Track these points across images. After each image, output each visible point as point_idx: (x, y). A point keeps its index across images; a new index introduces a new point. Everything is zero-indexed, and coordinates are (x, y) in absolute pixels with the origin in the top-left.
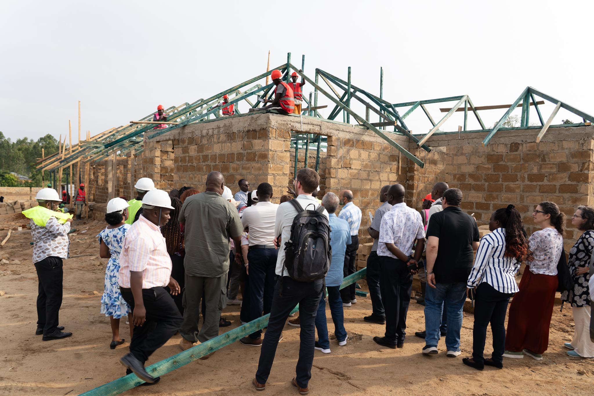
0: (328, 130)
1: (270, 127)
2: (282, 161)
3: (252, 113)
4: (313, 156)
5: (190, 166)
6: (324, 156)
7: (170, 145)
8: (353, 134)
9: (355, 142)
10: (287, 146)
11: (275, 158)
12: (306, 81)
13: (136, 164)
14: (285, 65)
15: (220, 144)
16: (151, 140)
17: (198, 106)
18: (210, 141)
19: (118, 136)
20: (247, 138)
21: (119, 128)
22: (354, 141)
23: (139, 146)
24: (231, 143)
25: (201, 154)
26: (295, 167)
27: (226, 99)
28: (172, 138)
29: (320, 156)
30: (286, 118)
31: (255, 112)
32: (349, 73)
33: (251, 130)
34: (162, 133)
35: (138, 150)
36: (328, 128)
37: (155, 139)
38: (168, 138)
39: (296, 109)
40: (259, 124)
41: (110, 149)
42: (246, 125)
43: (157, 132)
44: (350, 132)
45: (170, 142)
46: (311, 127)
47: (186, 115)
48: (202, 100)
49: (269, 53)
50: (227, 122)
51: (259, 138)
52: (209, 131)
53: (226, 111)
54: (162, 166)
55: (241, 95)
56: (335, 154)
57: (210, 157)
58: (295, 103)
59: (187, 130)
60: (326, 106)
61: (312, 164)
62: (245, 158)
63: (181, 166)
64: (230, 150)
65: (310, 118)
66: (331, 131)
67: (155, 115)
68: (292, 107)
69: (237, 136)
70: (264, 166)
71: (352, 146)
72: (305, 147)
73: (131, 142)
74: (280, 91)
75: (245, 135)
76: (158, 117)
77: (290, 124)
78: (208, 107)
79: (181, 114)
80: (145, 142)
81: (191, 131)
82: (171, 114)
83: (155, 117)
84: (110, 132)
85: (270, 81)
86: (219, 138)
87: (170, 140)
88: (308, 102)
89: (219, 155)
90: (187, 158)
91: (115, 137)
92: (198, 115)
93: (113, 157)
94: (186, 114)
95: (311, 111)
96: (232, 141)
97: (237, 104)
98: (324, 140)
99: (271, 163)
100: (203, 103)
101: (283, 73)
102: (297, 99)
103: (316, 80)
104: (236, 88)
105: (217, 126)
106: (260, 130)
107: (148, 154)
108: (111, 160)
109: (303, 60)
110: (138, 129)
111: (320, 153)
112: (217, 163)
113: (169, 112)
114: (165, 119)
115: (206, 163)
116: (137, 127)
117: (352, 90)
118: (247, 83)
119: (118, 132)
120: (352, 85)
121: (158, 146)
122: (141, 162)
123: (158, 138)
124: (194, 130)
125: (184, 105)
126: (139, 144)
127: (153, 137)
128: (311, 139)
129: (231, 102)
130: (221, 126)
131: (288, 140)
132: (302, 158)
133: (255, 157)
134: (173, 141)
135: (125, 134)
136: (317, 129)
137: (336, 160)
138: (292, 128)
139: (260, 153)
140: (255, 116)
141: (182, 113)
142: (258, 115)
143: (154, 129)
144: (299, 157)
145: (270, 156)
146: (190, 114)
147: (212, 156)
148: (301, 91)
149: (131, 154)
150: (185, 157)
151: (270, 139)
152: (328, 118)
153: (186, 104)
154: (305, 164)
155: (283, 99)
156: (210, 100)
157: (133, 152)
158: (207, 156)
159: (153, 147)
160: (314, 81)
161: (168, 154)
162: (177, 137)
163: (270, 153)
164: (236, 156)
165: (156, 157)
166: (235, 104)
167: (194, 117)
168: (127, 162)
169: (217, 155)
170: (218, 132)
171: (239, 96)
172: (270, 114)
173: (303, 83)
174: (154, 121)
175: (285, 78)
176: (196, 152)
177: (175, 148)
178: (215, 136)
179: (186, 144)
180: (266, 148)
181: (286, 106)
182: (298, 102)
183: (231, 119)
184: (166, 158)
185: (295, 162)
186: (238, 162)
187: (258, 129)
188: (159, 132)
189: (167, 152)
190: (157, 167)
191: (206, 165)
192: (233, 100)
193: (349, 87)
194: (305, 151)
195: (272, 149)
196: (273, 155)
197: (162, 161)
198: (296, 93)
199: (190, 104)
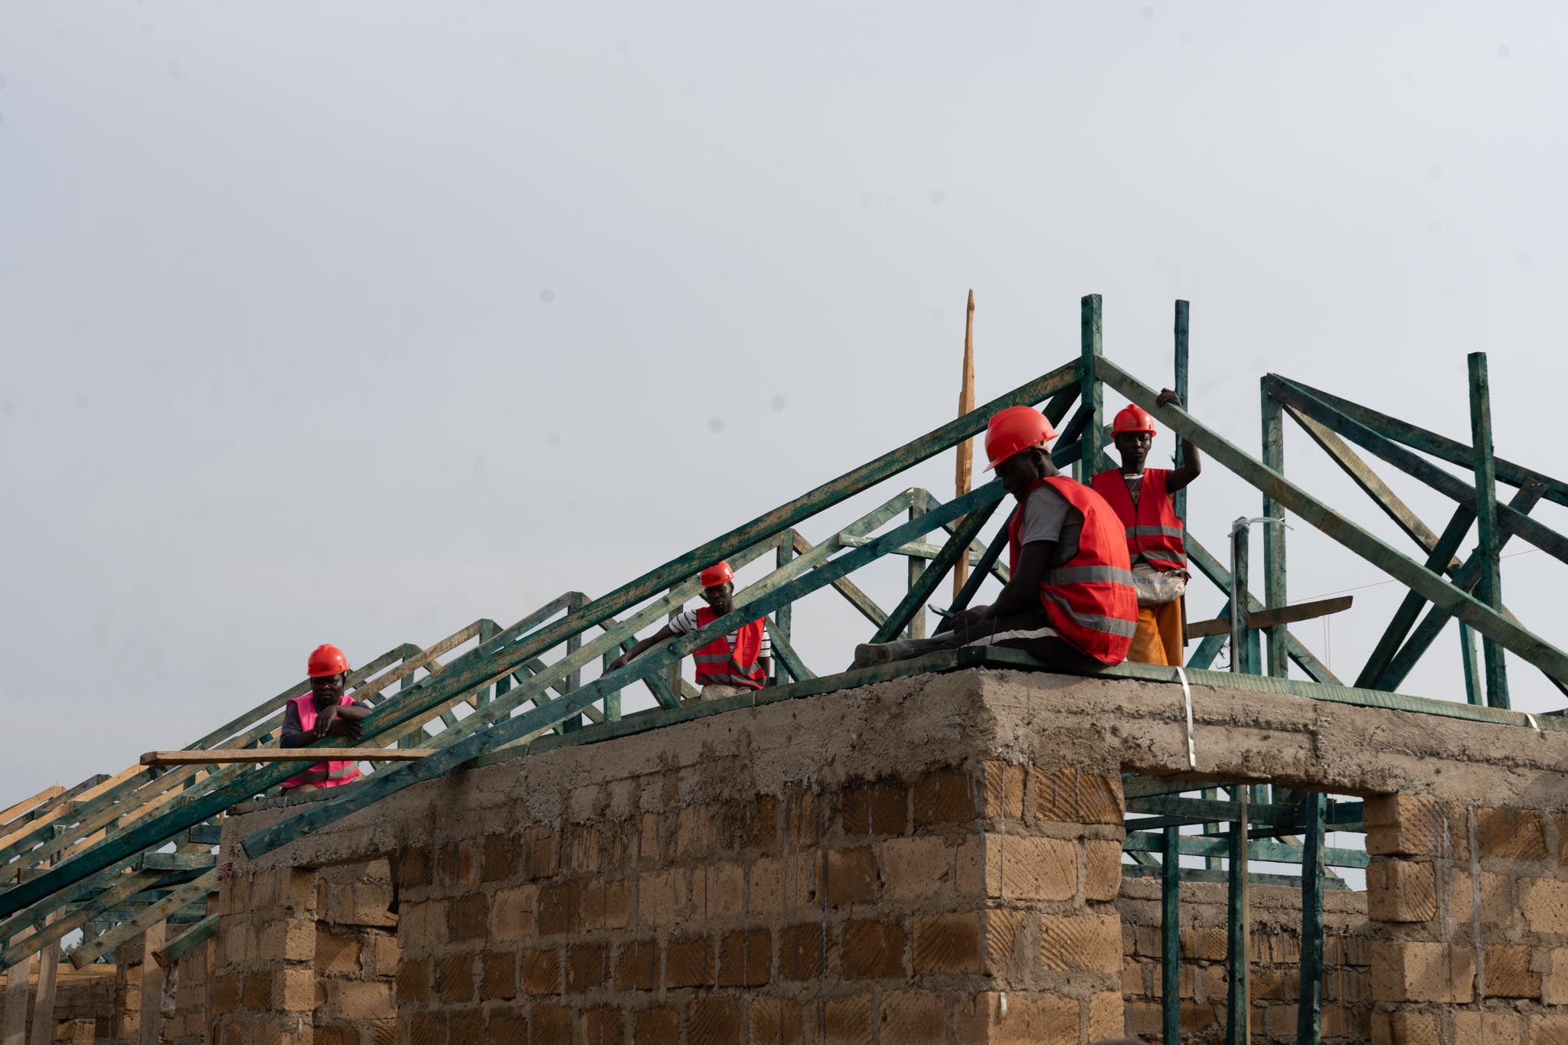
0: (1365, 757)
1: (986, 752)
2: (1075, 968)
3: (869, 671)
4: (1283, 919)
5: (495, 1014)
6: (1358, 922)
7: (379, 883)
8: (1531, 775)
9: (1553, 829)
10: (1100, 872)
11: (1029, 953)
12: (1204, 458)
13: (172, 1007)
14: (1067, 368)
15: (677, 874)
16: (265, 861)
17: (548, 641)
18: (618, 853)
19: (73, 836)
20: (848, 830)
21: (84, 786)
22: (1549, 817)
23: (193, 897)
24: (748, 866)
25: (560, 938)
26: (1164, 1001)
27: (716, 590)
28: (389, 843)
29: (1324, 919)
30: (1086, 692)
31: (888, 668)
32: (1479, 390)
33: (870, 776)
34: (329, 814)
35: (187, 921)
36: (1363, 740)
37: (285, 857)
38: (363, 840)
39: (1153, 627)
40: (918, 736)
41: (22, 924)
42: (838, 747)
43: (299, 810)
44: (1510, 764)
45: (379, 869)
46: (1249, 742)
47: (483, 697)
48: (575, 601)
49: (970, 307)
50: (719, 733)
51: (922, 827)
52: (609, 795)
53: (717, 658)
54: (325, 1019)
55: (806, 557)
56: (1426, 913)
57: (615, 953)
58: (1140, 592)
59: (483, 792)
60: (1344, 603)
61: (1278, 974)
62: (834, 959)
63: (439, 1017)
64: (738, 907)
65: (1246, 684)
66: (1385, 760)
67: (291, 704)
68: (1121, 625)
69: (780, 822)
70: (958, 1008)
71: (1538, 851)
72: (1225, 864)
73: (148, 873)
74: (1043, 528)
75: (834, 810)
76: (308, 722)
77: (1114, 731)
78: (613, 641)
79: (449, 690)
80: (229, 875)
81: (501, 798)
82: (391, 691)
83: (293, 717)
84: (31, 816)
85: (982, 474)
86: (672, 834)
87: (374, 853)
88: (1223, 580)
89: (675, 942)
90: (478, 967)
91: (54, 845)
92: (553, 694)
93: (35, 971)
94: (480, 688)
95: (1248, 634)
96: (752, 852)
97: (785, 618)
98: (1342, 817)
99: (1000, 983)
100: (575, 624)
101: (1054, 424)
102: (1157, 567)
103: (1272, 444)
104: (774, 520)
105: (662, 758)
106: (927, 774)
107: (240, 947)
108: (20, 990)
109: (1181, 331)
110: (194, 794)
111: (1328, 902)
112: (662, 994)
113: (382, 683)
114: (350, 729)
115: (594, 995)
116: (190, 781)
117: (1505, 493)
118: (839, 486)
119: (74, 813)
120: (1497, 461)
121: (307, 899)
122: (202, 997)
123: (304, 849)
124: (520, 791)
125: (468, 633)
126: (197, 882)
127: (271, 845)
128: (1257, 812)
129: (746, 609)
130: (683, 762)
131: (1108, 830)
132: (1207, 939)
133: (897, 949)
134: (395, 859)
135: (113, 824)
136: (1291, 753)
137: (1434, 949)
138: (1128, 755)
139: (928, 920)
140: (890, 690)
141: (452, 684)
142: (908, 682)
143: (283, 793)
144: (1185, 927)
145: (992, 941)
146: (499, 692)
147: (628, 946)
148: (1179, 519)
149: (141, 949)
150: (466, 959)
151: (992, 829)
152: (1361, 683)
153: (483, 627)
154: (1232, 977)
155: (1063, 575)
156: (623, 600)
157: (156, 938)
158: (597, 950)
159: (274, 900)
160: (1256, 454)
161: (362, 944)
162: (418, 838)
163: (995, 918)
164: (776, 944)
165: (291, 963)
166: (772, 616)
167: (528, 706)
168: (119, 1001)
169: (663, 944)
170: (669, 795)
171: (798, 567)
172: (983, 671)
173: (1187, 469)
174: (286, 742)
175: (1073, 447)
176: (533, 929)
177: (403, 908)
178: (649, 821)
179: (474, 874)
180: (965, 889)
181: (1083, 619)
182: (1160, 586)
183: (743, 718)
184: (350, 967)
185: (1165, 963)
186: (794, 987)
187: (911, 768)
188: (310, 808)
189: (357, 931)
190: (293, 1031)
191: (595, 1007)
192: (759, 594)
193: (1481, 478)
194: (1223, 889)
195: (1007, 894)
196: (1015, 932)
197: (324, 991)
198: (1146, 530)
199: (505, 625)
